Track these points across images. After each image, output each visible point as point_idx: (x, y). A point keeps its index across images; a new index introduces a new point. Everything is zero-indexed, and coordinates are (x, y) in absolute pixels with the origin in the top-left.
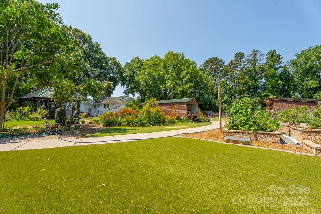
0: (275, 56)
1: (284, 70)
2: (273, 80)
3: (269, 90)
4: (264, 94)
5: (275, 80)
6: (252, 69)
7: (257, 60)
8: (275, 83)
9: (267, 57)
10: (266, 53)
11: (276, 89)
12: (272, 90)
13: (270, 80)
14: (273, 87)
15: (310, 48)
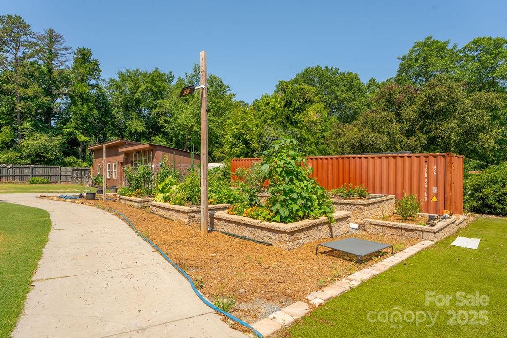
0: (89, 62)
1: (100, 92)
2: (85, 107)
3: (77, 124)
4: (68, 130)
5: (88, 106)
6: (44, 69)
7: (56, 55)
8: (88, 113)
9: (75, 56)
10: (75, 49)
11: (88, 124)
12: (81, 124)
13: (80, 104)
14: (84, 119)
15: (138, 70)
